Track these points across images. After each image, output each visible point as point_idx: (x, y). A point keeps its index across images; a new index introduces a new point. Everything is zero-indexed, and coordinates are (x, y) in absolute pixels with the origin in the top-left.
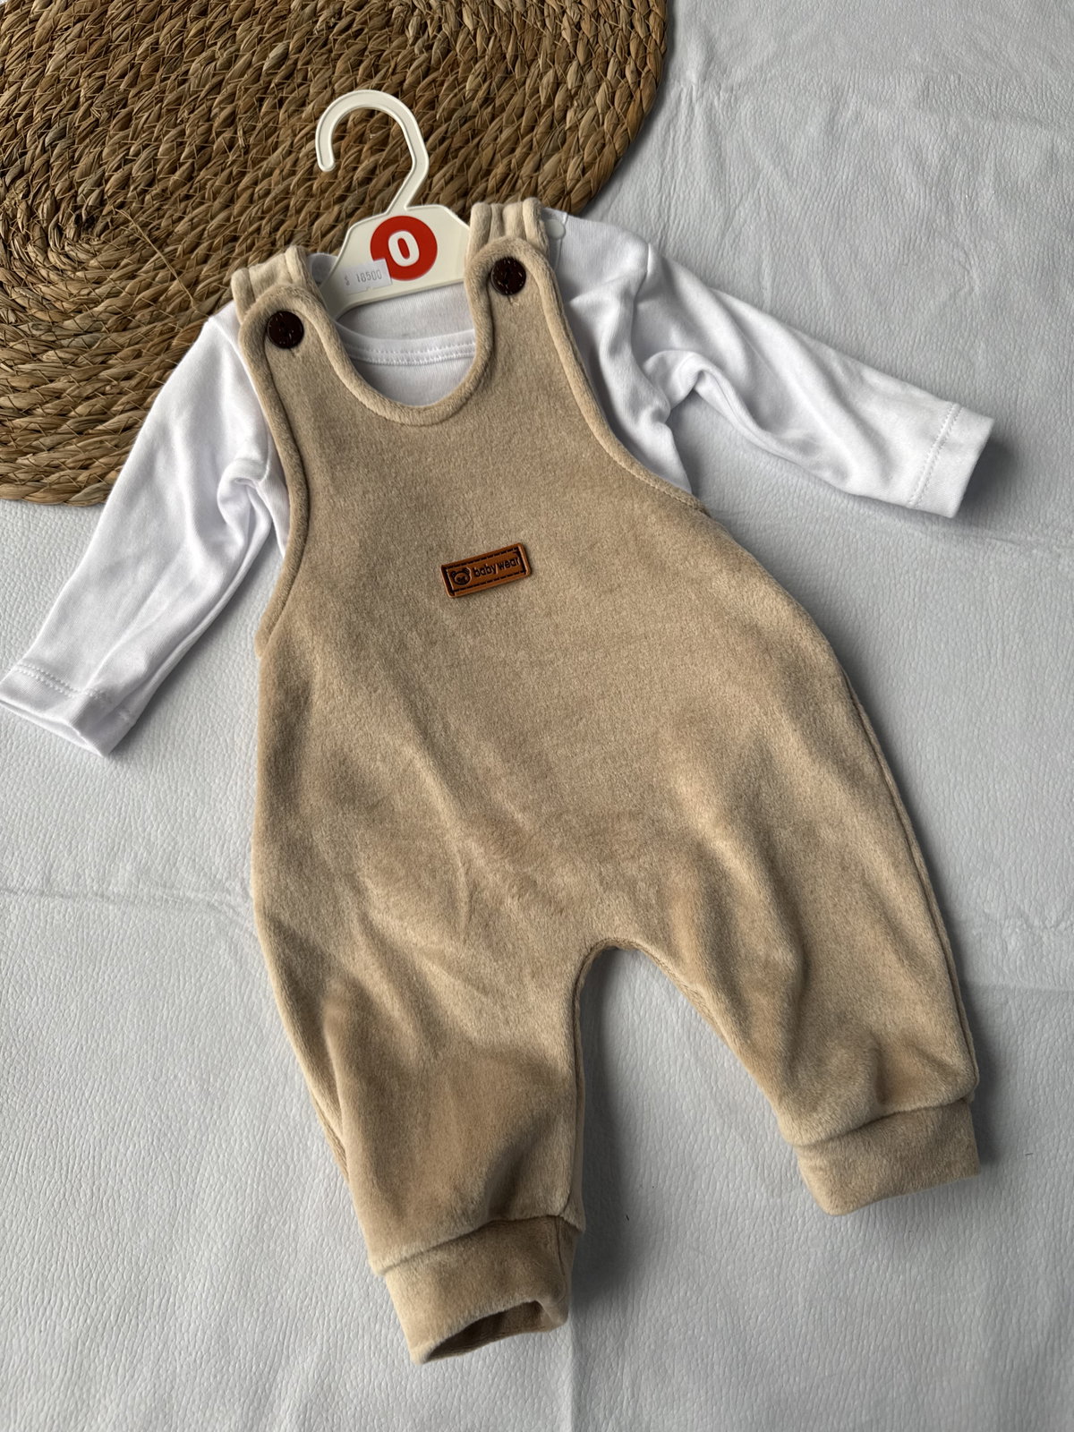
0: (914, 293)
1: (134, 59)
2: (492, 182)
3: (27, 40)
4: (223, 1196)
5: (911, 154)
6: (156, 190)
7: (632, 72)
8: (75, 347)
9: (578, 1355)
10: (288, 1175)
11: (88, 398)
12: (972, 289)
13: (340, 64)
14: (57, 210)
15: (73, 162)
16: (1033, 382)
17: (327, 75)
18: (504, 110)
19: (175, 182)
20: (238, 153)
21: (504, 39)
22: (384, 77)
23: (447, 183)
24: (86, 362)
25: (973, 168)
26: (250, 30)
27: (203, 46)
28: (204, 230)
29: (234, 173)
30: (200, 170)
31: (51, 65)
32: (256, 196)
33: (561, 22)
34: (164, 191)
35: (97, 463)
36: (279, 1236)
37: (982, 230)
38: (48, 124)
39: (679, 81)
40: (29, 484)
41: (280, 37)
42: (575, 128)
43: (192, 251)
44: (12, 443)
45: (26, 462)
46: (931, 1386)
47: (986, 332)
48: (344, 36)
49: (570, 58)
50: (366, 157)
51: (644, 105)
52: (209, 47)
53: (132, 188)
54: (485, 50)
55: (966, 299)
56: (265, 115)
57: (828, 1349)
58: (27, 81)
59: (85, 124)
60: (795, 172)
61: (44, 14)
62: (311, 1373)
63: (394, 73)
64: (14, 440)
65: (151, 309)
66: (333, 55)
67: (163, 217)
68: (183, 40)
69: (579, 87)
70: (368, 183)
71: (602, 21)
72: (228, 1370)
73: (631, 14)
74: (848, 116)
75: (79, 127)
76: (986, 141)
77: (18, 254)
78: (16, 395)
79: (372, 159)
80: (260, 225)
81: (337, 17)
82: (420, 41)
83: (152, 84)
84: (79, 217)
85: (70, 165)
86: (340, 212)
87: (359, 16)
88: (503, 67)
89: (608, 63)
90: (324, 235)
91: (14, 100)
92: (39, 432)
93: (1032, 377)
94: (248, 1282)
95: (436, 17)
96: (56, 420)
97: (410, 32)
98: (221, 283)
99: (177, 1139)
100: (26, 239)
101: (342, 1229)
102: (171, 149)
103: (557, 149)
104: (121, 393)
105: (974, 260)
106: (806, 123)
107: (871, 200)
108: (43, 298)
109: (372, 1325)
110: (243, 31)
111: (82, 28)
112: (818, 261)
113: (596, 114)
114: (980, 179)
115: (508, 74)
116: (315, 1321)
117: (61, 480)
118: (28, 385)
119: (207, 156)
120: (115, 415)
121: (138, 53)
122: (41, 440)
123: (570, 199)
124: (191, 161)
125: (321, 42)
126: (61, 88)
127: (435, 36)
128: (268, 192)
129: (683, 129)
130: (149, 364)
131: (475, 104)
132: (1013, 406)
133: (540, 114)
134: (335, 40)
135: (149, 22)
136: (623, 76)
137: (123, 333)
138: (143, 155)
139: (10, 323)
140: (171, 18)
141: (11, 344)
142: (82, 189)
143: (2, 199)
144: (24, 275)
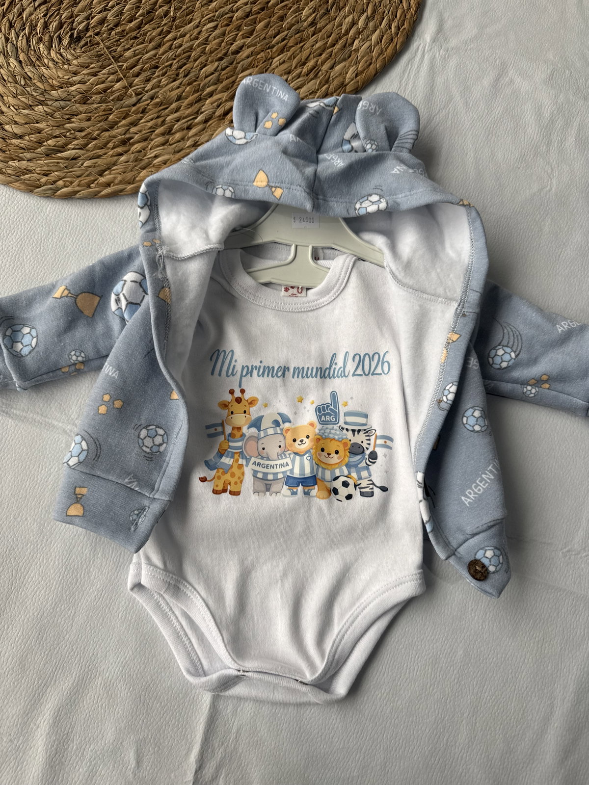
0: (519, 184)
2: (305, 70)
4: (38, 588)
5: (536, 108)
6: (119, 29)
7: (395, 27)
8: (55, 107)
9: (212, 710)
10: (76, 584)
11: (56, 137)
12: (551, 189)
14: (61, 28)
16: (571, 247)
18: (321, 31)
19: (130, 27)
20: (169, 20)
23: (280, 64)
24: (59, 116)
25: (567, 124)
28: (141, 58)
29: (164, 31)
30: (146, 24)
32: (173, 46)
34: (123, 31)
35: (52, 175)
36: (64, 616)
37: (564, 158)
39: (420, 39)
40: (13, 177)
42: (357, 50)
43: (131, 68)
44: (8, 152)
45: (14, 164)
46: (394, 764)
47: (553, 214)
49: (363, 11)
50: (239, 39)
51: (398, 47)
53: (105, 25)
55: (546, 194)
57: (344, 734)
60: (471, 103)
62: (66, 692)
65: (101, 95)
67: (119, 45)
69: (365, 28)
70: (237, 54)
72: (21, 681)
74: (507, 80)
76: (577, 111)
77: (34, 47)
78: (16, 126)
79: (242, 41)
80: (173, 63)
84: (72, 35)
85: (74, 4)
86: (218, 66)
88: (325, 8)
89: (383, 19)
90: (206, 77)
92: (24, 149)
93: (571, 244)
94: (43, 637)
96: (36, 145)
98: (143, 90)
99: (20, 553)
100: (40, 40)
101: (100, 619)
102: (131, 9)
103: (345, 60)
104: (75, 138)
105: (556, 174)
106: (483, 78)
107: (508, 129)
108: (43, 75)
109: (105, 673)
112: (472, 155)
113: (370, 46)
114: (569, 130)
115: (328, 12)
116: (74, 664)
117: (31, 179)
118: (24, 122)
119: (150, 18)
120: (69, 150)
122: (25, 154)
123: (346, 89)
124: (142, 18)
128: (181, 46)
129: (416, 65)
130: (94, 126)
131: (305, 24)
132: (557, 257)
133: (340, 38)
136: (390, 28)
137: (83, 105)
138: (116, 8)
139: (21, 85)
141: (19, 97)
142: (77, 19)
143: (31, 14)
144: (36, 61)
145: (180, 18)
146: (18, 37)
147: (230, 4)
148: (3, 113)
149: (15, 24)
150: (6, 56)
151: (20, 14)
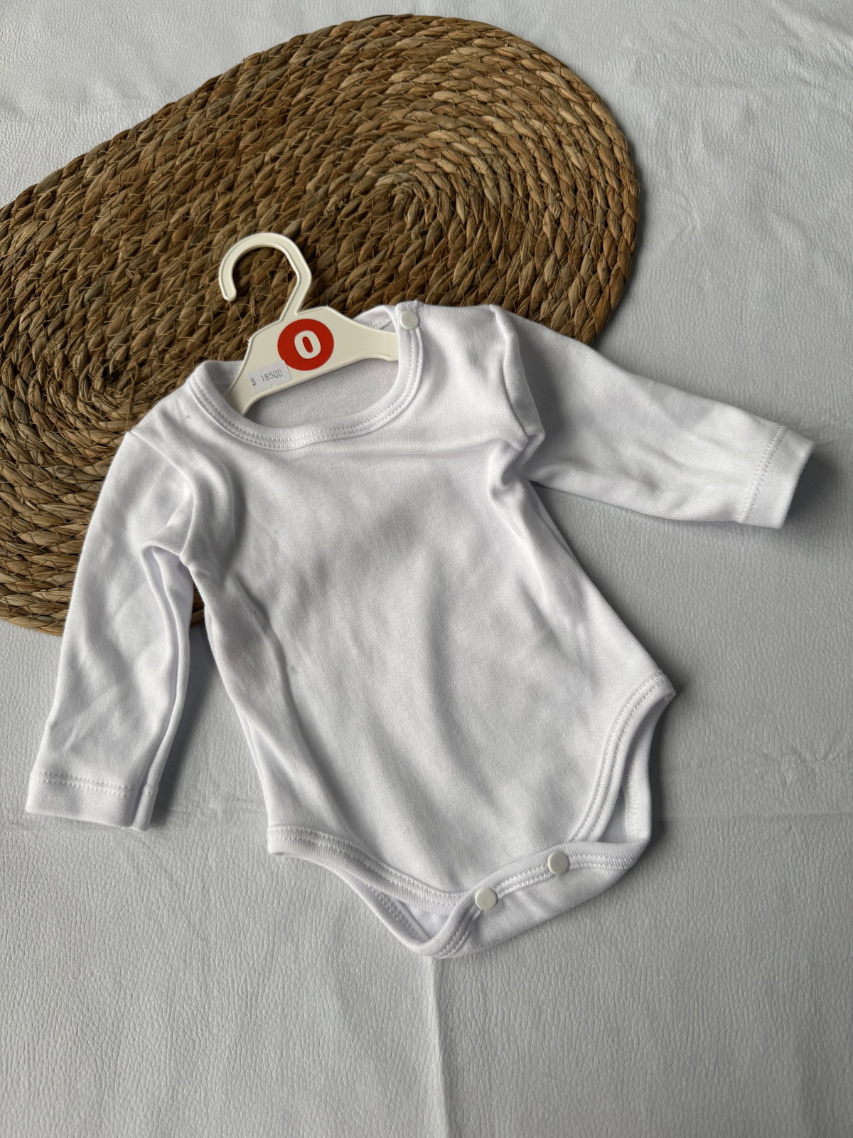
1: (167, 227)
3: (78, 203)
6: (174, 350)
7: (604, 270)
8: (90, 492)
13: (344, 245)
14: (89, 361)
15: (106, 318)
17: (332, 254)
19: (192, 344)
21: (491, 230)
22: (382, 260)
26: (269, 206)
27: (227, 219)
29: (245, 340)
30: (215, 334)
31: (96, 227)
33: (543, 216)
34: (181, 351)
38: (89, 281)
40: (40, 618)
41: (293, 216)
42: (547, 319)
44: (30, 578)
45: (40, 596)
48: (350, 218)
49: (548, 252)
51: (612, 301)
52: (233, 219)
54: (473, 240)
56: (277, 286)
58: (74, 241)
59: (120, 284)
61: (95, 181)
63: (390, 257)
64: (31, 575)
66: (339, 235)
68: (210, 213)
69: (554, 280)
71: (580, 219)
73: (605, 213)
75: (115, 286)
77: (52, 400)
78: (37, 533)
81: (345, 200)
82: (416, 227)
83: (181, 250)
84: (106, 370)
85: (104, 320)
87: (365, 200)
88: (487, 258)
89: (582, 259)
91: (62, 257)
95: (433, 206)
96: (69, 560)
97: (409, 219)
100: (60, 386)
102: (188, 316)
108: (69, 443)
110: (263, 207)
111: (126, 195)
113: (568, 307)
115: (492, 263)
118: (48, 524)
119: (222, 322)
121: (172, 221)
122: (55, 577)
124: (207, 325)
125: (329, 223)
126: (103, 248)
127: (430, 224)
131: (460, 290)
133: (518, 304)
134: (342, 222)
135: (183, 194)
136: (595, 272)
138: (167, 317)
139: (38, 465)
140: (202, 191)
141: (38, 484)
142: (112, 344)
143: (43, 348)
144: (55, 420)
145: (265, 315)
146: (26, 385)
147: (339, 279)
148: (15, 513)
149: (20, 367)
150: (11, 421)
151: (27, 350)
